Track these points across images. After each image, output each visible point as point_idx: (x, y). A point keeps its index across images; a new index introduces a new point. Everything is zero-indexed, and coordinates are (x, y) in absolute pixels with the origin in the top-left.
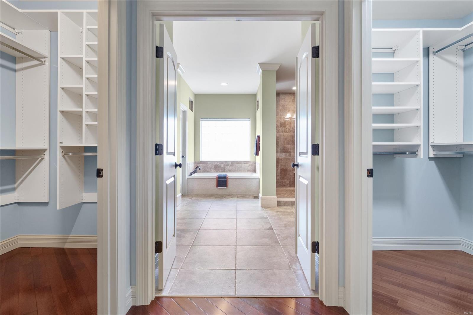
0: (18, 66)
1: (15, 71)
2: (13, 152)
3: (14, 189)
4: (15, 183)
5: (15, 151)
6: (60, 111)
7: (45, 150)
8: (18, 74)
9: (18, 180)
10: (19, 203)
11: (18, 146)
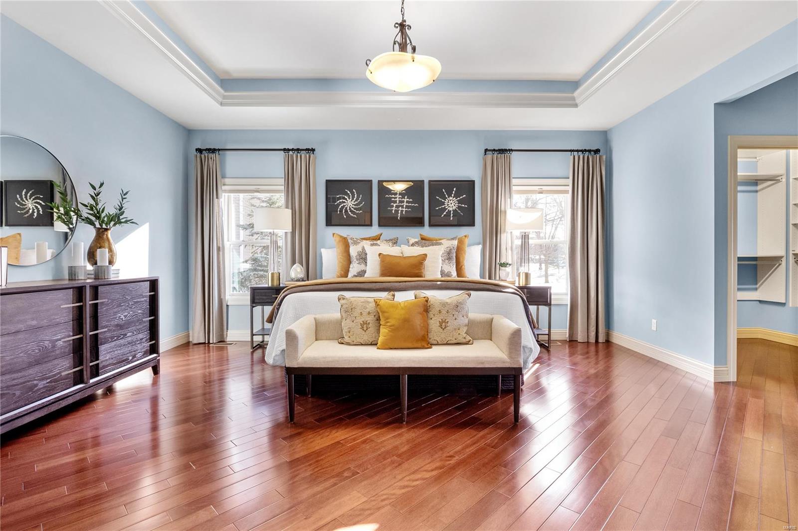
0: (759, 187)
1: (757, 191)
2: (755, 259)
3: (756, 289)
4: (757, 284)
5: (757, 257)
6: (792, 224)
7: (782, 257)
8: (758, 193)
9: (760, 281)
10: (760, 301)
11: (760, 254)
